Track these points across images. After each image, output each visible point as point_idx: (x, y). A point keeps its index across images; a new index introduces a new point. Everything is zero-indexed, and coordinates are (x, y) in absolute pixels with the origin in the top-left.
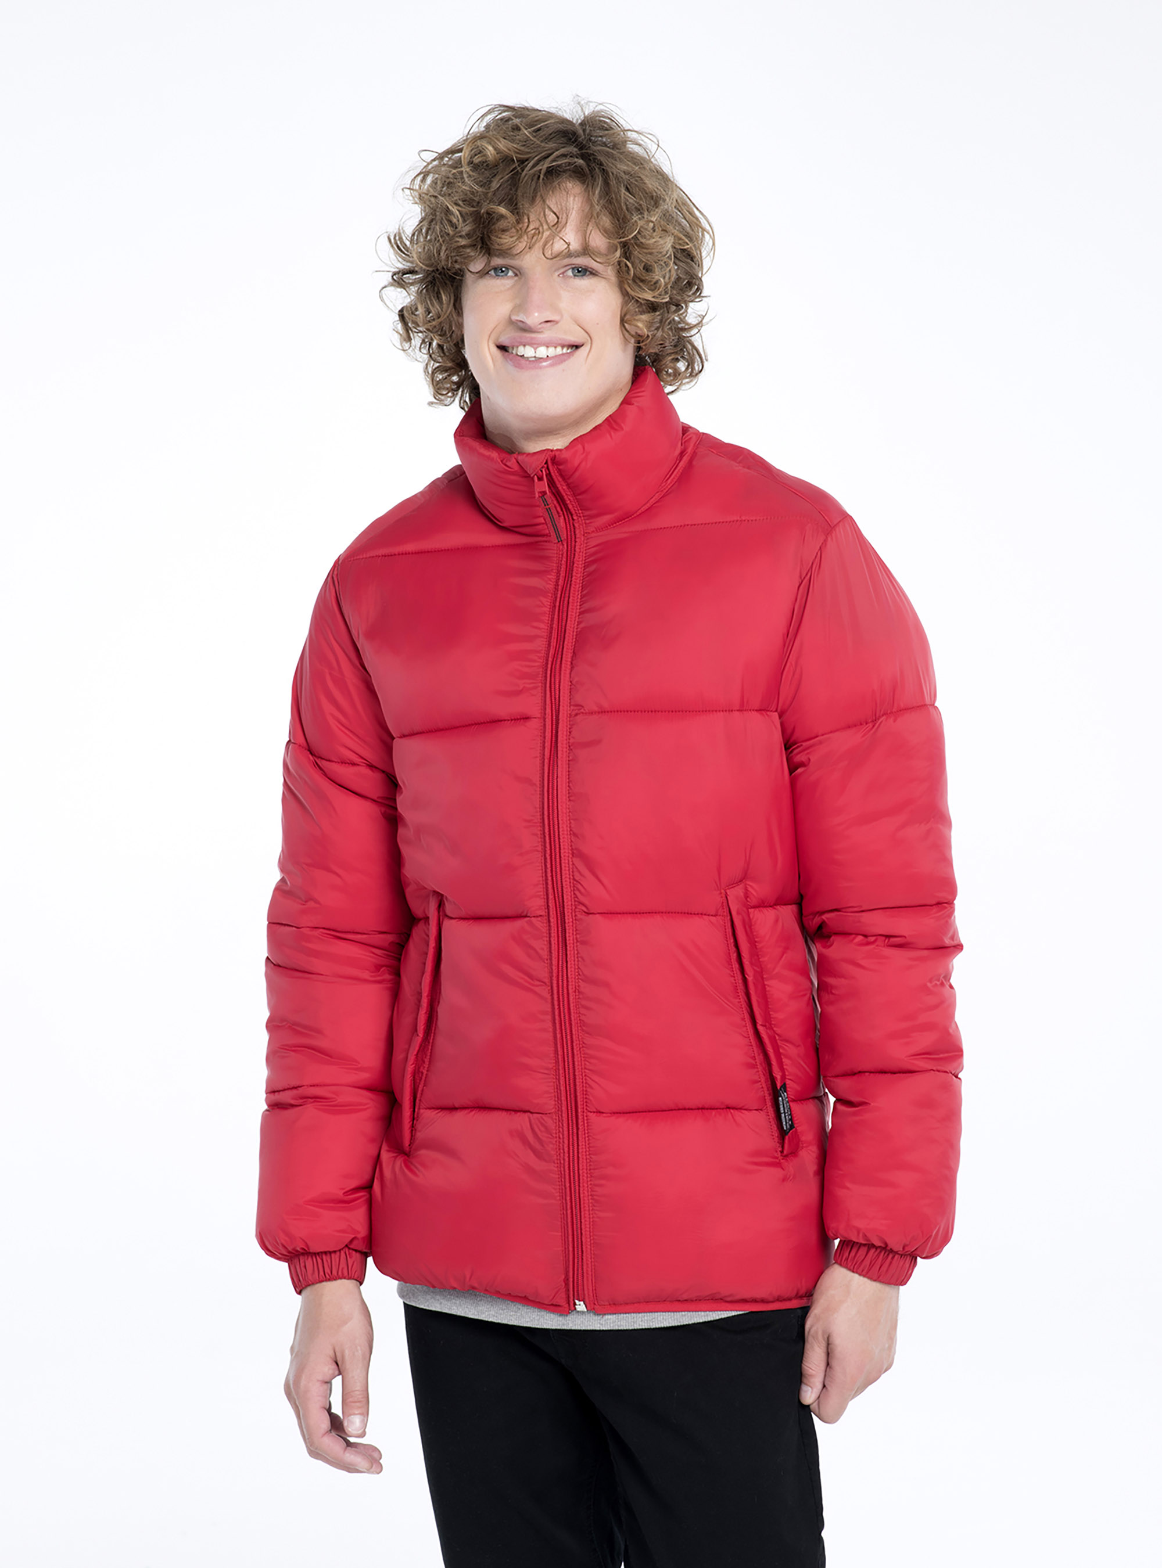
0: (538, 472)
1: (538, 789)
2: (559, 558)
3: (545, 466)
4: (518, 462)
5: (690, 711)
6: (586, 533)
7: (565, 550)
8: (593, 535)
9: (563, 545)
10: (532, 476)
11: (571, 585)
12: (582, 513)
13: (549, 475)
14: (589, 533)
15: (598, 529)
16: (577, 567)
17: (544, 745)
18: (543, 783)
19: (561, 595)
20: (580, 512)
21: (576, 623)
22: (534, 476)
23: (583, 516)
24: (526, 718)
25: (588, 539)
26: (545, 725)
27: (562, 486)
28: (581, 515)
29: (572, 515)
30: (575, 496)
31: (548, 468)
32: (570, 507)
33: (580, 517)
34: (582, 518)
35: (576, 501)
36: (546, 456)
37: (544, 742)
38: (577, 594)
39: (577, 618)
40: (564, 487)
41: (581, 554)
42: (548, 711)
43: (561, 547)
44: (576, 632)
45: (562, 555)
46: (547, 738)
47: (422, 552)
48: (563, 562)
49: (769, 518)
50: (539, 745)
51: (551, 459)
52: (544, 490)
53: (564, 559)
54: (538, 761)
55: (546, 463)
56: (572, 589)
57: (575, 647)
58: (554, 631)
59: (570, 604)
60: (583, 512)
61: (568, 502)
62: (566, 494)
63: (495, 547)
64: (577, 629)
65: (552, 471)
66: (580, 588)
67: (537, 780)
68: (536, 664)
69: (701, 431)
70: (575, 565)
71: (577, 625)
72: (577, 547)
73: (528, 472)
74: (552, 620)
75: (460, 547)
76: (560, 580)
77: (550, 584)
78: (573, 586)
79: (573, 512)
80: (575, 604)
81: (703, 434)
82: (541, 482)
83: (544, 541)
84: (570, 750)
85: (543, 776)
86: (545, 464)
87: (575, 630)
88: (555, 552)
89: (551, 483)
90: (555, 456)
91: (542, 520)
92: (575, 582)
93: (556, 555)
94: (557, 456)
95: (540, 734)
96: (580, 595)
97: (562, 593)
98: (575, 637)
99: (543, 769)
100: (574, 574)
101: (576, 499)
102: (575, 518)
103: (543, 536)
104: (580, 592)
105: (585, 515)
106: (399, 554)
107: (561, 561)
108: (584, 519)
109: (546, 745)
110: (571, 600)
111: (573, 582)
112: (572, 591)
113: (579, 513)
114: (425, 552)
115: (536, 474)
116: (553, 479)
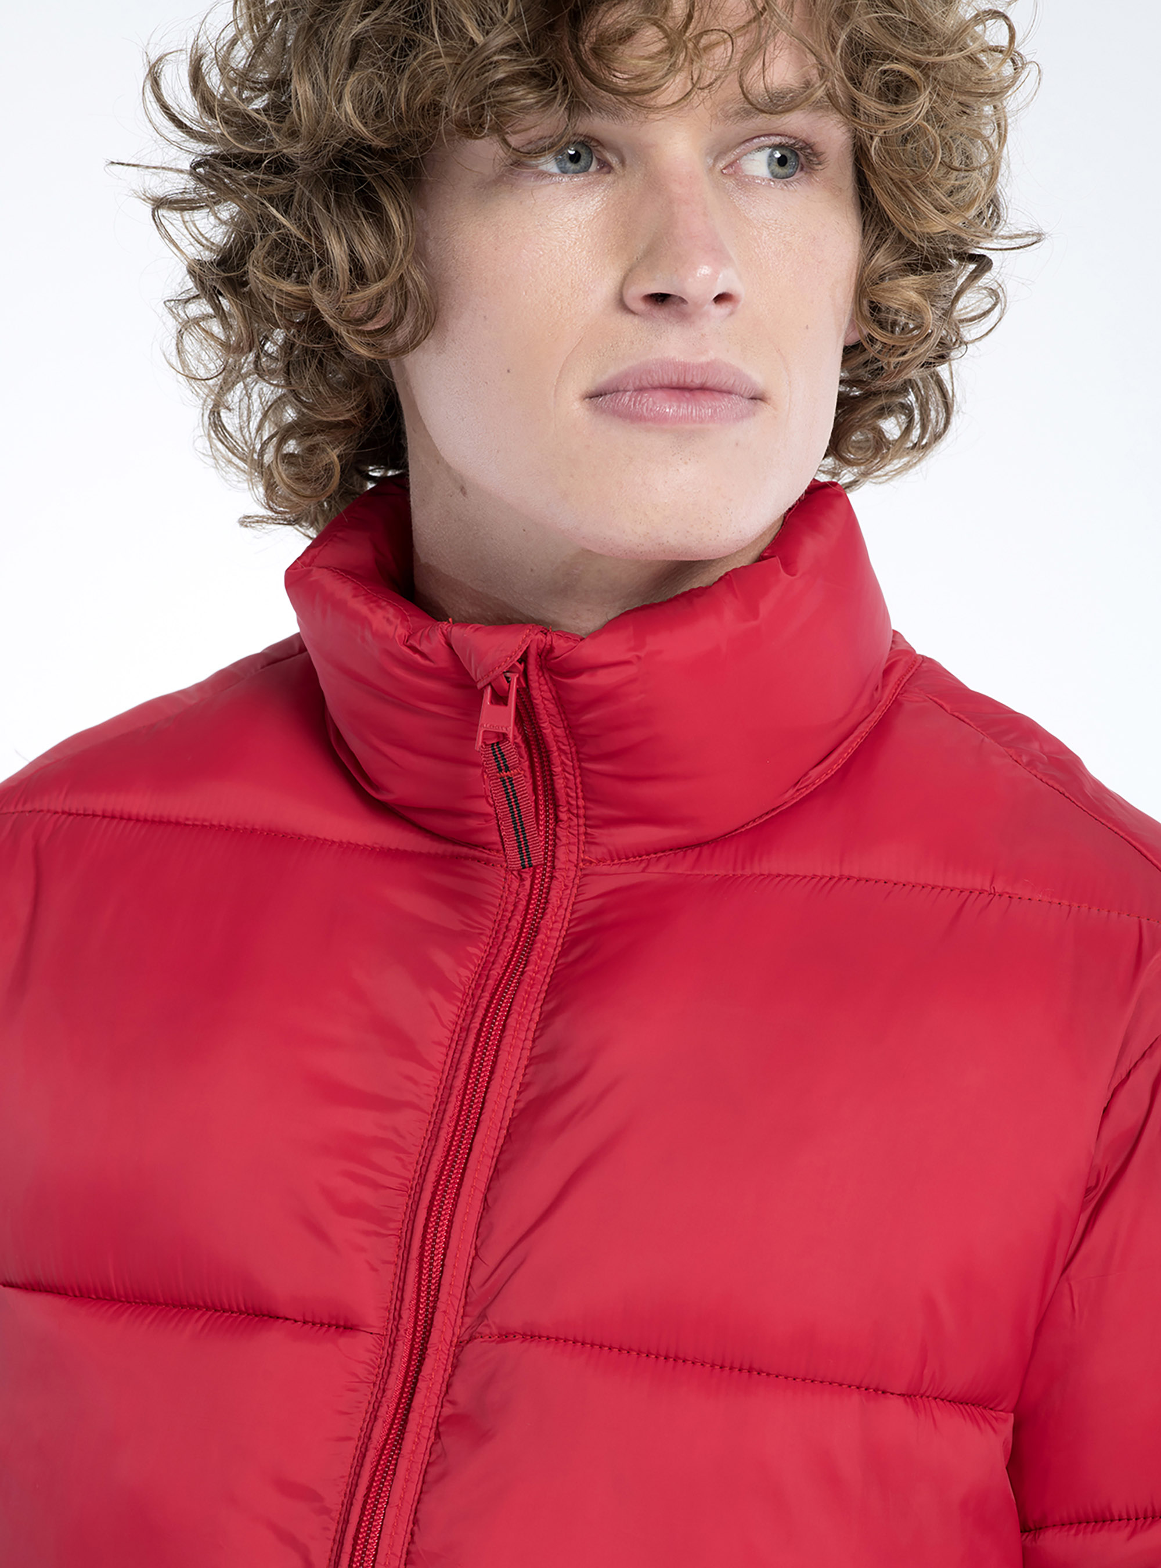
0: (497, 678)
1: (333, 1527)
2: (505, 910)
3: (521, 667)
4: (449, 644)
5: (768, 1374)
6: (583, 860)
7: (524, 894)
8: (603, 868)
9: (522, 880)
10: (479, 686)
11: (519, 982)
12: (585, 808)
13: (524, 694)
14: (591, 862)
15: (618, 856)
16: (543, 943)
17: (376, 1410)
18: (348, 1512)
19: (490, 1002)
20: (581, 803)
21: (517, 1087)
22: (485, 687)
23: (586, 817)
24: (347, 1326)
25: (585, 875)
26: (391, 1356)
27: (551, 729)
28: (582, 812)
29: (556, 807)
30: (580, 760)
31: (525, 674)
32: (560, 783)
33: (578, 816)
34: (582, 821)
35: (578, 772)
36: (524, 641)
37: (378, 1403)
38: (531, 1007)
39: (521, 1071)
40: (558, 731)
41: (562, 912)
42: (407, 1315)
43: (516, 884)
44: (514, 1111)
45: (515, 906)
46: (388, 1393)
47: (161, 822)
48: (514, 923)
49: (1066, 902)
50: (365, 1405)
51: (539, 654)
52: (504, 730)
53: (519, 918)
54: (349, 1450)
55: (524, 659)
56: (522, 993)
57: (501, 1153)
58: (453, 1099)
59: (509, 1032)
60: (589, 805)
61: (558, 769)
62: (559, 749)
63: (348, 848)
64: (516, 1102)
65: (534, 685)
66: (543, 995)
67: (334, 1499)
68: (394, 1182)
69: (920, 650)
70: (541, 937)
71: (519, 1093)
72: (553, 893)
73: (473, 675)
74: (455, 1066)
75: (257, 827)
76: (497, 966)
77: (468, 968)
78: (524, 986)
79: (562, 800)
80: (522, 1036)
81: (925, 659)
82: (500, 709)
83: (474, 859)
84: (438, 1435)
85: (353, 1495)
86: (520, 661)
87: (511, 1105)
88: (499, 893)
89: (526, 715)
90: (552, 649)
91: (483, 806)
92: (532, 978)
93: (497, 902)
94: (557, 653)
95: (373, 1378)
96: (538, 1011)
97: (492, 997)
98: (506, 1123)
99: (358, 1475)
100: (534, 958)
101: (580, 767)
102: (563, 816)
103: (475, 846)
104: (539, 1004)
105: (590, 813)
106: (104, 816)
107: (510, 920)
108: (585, 825)
109: (383, 1410)
110: (512, 1022)
111: (526, 979)
112: (519, 999)
113: (578, 807)
114: (169, 822)
115: (490, 684)
116: (533, 706)
